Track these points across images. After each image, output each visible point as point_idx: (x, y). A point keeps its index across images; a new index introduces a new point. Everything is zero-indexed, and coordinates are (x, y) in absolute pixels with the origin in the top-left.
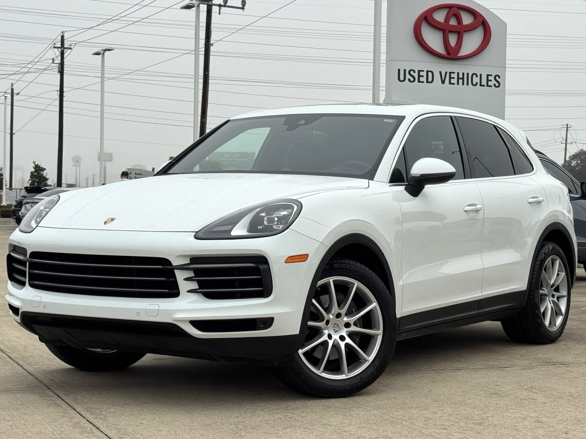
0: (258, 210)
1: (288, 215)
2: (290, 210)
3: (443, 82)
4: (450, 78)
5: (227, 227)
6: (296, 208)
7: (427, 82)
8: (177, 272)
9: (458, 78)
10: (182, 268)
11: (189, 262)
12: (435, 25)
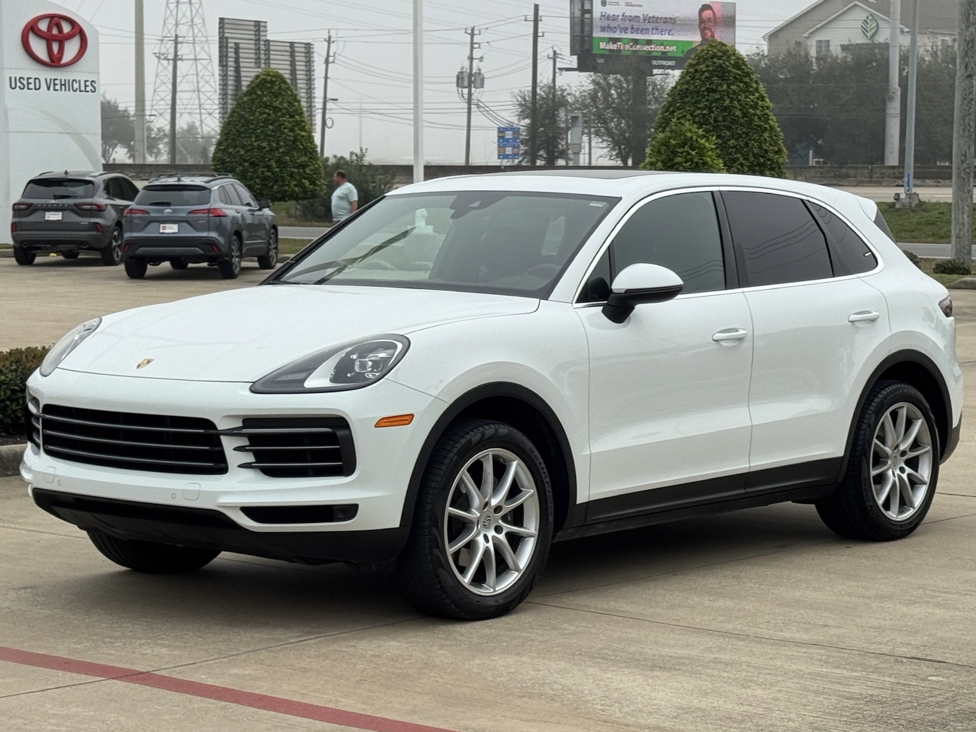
0: (349, 349)
1: (388, 358)
2: (390, 351)
3: (49, 89)
4: (55, 85)
5: (299, 375)
6: (400, 346)
7: (36, 89)
8: (223, 439)
9: (61, 85)
10: (230, 433)
11: (241, 425)
12: (39, 34)
